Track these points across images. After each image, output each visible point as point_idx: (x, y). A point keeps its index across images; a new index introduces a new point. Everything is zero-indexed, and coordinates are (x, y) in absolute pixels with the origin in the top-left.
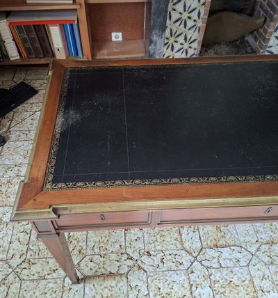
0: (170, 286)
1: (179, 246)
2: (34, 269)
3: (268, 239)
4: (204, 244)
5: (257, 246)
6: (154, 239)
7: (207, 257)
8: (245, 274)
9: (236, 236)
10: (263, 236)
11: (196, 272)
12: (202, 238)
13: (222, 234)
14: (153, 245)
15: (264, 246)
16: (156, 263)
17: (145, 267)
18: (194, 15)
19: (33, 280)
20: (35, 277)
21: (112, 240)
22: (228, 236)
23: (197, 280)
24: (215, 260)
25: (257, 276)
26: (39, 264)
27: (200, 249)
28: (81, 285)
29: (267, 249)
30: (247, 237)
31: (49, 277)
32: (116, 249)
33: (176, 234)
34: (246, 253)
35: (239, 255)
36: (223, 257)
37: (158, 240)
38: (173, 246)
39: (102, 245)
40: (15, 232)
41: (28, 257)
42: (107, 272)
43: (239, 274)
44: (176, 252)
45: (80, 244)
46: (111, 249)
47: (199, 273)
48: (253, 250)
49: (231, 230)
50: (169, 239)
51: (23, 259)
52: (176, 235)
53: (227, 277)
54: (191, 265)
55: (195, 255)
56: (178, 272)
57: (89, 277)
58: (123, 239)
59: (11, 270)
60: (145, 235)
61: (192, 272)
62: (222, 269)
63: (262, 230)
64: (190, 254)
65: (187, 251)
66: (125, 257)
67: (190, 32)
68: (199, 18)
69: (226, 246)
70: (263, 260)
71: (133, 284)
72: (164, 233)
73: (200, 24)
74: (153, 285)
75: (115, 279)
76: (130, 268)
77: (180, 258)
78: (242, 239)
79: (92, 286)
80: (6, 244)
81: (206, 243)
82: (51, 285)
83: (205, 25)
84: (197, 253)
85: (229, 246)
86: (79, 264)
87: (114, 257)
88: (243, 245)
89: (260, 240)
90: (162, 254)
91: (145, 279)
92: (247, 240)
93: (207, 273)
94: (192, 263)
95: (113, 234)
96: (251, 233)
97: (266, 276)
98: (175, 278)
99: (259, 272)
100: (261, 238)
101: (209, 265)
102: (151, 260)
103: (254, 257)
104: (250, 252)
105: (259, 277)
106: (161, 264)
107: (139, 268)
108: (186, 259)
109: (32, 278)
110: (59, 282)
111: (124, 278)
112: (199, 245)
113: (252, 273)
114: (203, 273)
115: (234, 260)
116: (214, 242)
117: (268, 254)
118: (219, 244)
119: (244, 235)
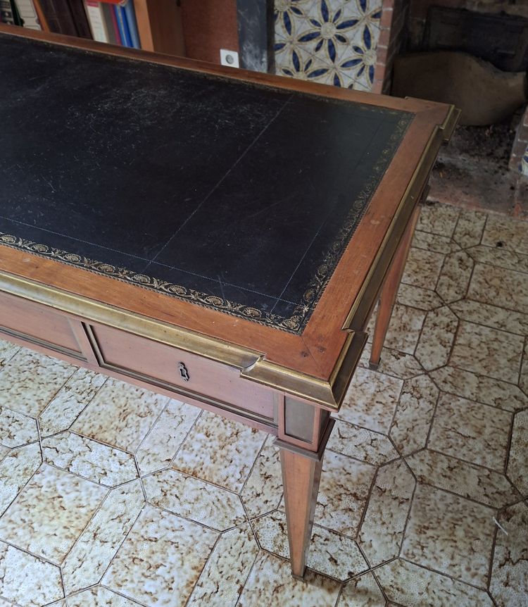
1: (35, 411)
3: (193, 466)
4: (77, 425)
5: (161, 467)
6: (8, 385)
7: (61, 446)
8: (94, 497)
9: (142, 438)
10: (187, 458)
11: (20, 457)
12: (82, 417)
13: (122, 424)
15: (172, 472)
18: (355, 36)
22: (127, 431)
23: (11, 469)
24: (70, 456)
25: (111, 509)
27: (62, 429)
29: (174, 479)
30: (160, 446)
33: (48, 393)
34: (130, 466)
35: (115, 466)
36: (86, 458)
37: (13, 390)
38: (24, 407)
43: (83, 493)
44: (20, 418)
47: (25, 461)
48: (145, 469)
49: (142, 425)
52: (46, 396)
53: (60, 488)
54: (23, 445)
55: (45, 434)
61: (15, 456)
62: (65, 472)
63: (197, 446)
64: (40, 429)
65: (38, 424)
67: (345, 71)
68: (368, 45)
69: (108, 444)
70: (149, 491)
73: (371, 59)
77: (18, 428)
78: (145, 446)
81: (80, 425)
83: (382, 65)
84: (50, 434)
85: (113, 447)
88: (138, 456)
89: (176, 461)
92: (155, 450)
93: (36, 467)
94: (29, 443)
96: (171, 443)
97: (125, 518)
99: (121, 506)
100: (181, 459)
101: (50, 458)
103: (138, 481)
104: (138, 469)
105: (113, 513)
108: (24, 434)
112: (65, 423)
113: (108, 502)
114: (29, 464)
115: (99, 470)
116: (95, 430)
117: (166, 487)
118: (100, 436)
119: (157, 442)
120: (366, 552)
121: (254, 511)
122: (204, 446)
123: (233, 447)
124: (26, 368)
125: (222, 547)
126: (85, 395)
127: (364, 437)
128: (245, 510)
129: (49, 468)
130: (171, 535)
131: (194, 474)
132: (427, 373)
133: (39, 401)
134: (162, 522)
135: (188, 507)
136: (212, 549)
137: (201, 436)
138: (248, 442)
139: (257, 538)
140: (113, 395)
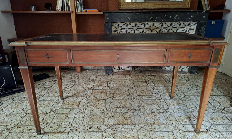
0: (91, 137)
1: (101, 123)
2: (18, 129)
3: (152, 123)
4: (115, 123)
5: (145, 125)
6: (89, 121)
7: (116, 127)
8: (135, 134)
9: (134, 121)
10: (149, 122)
11: (107, 132)
12: (115, 121)
13: (127, 120)
14: (87, 123)
15: (149, 125)
16: (87, 129)
17: (80, 130)
19: (16, 133)
20: (18, 132)
21: (66, 121)
22: (130, 121)
23: (107, 135)
24: (120, 129)
26: (23, 128)
27: (112, 125)
28: (42, 135)
31: (26, 132)
32: (67, 123)
34: (138, 126)
35: (133, 127)
36: (124, 128)
37: (91, 121)
38: (98, 123)
39: (59, 122)
40: (16, 117)
41: (18, 125)
42: (58, 131)
43: (131, 134)
44: (99, 125)
45: (48, 122)
46: (64, 124)
47: (109, 133)
48: (142, 126)
49: (132, 119)
50: (97, 121)
51: (15, 126)
53: (124, 135)
55: (109, 126)
56: (97, 132)
57: (47, 133)
58: (72, 120)
59: (6, 129)
60: (85, 120)
61: (106, 132)
62: (122, 132)
63: (149, 119)
64: (107, 126)
65: (105, 125)
66: (70, 126)
69: (127, 124)
70: (147, 129)
71: (70, 136)
72: (95, 119)
74: (81, 136)
75: (61, 134)
76: (72, 130)
77: (100, 127)
78: (137, 122)
79: (47, 136)
80: (9, 121)
82: (25, 135)
85: (129, 124)
86: (44, 128)
87: (64, 126)
88: (137, 124)
89: (147, 123)
90: (91, 126)
91: (78, 134)
92: (140, 122)
93: (113, 133)
94: (106, 129)
95: (68, 119)
96: (142, 120)
97: (147, 135)
98: (95, 134)
99: (143, 133)
101: (115, 130)
102: (84, 128)
103: (142, 128)
104: (140, 126)
105: (143, 135)
106: (89, 129)
107: (77, 130)
108: (103, 128)
109: (16, 132)
110: (30, 134)
111: (66, 134)
112: (112, 123)
113: (139, 134)
114: (111, 133)
115: (130, 129)
116: (121, 123)
117: (150, 128)
118: (124, 123)
119: (139, 121)
120: (206, 126)
121: (175, 126)
122: (150, 119)
123: (157, 117)
124: (91, 117)
125: (175, 134)
126: (111, 117)
127: (183, 109)
128: (173, 126)
129: (117, 132)
130: (161, 135)
131: (154, 124)
132: (183, 97)
133: (101, 121)
134: (156, 133)
135: (159, 129)
136: (174, 135)
137: (148, 117)
138: (160, 116)
139: (181, 130)
140: (119, 116)
